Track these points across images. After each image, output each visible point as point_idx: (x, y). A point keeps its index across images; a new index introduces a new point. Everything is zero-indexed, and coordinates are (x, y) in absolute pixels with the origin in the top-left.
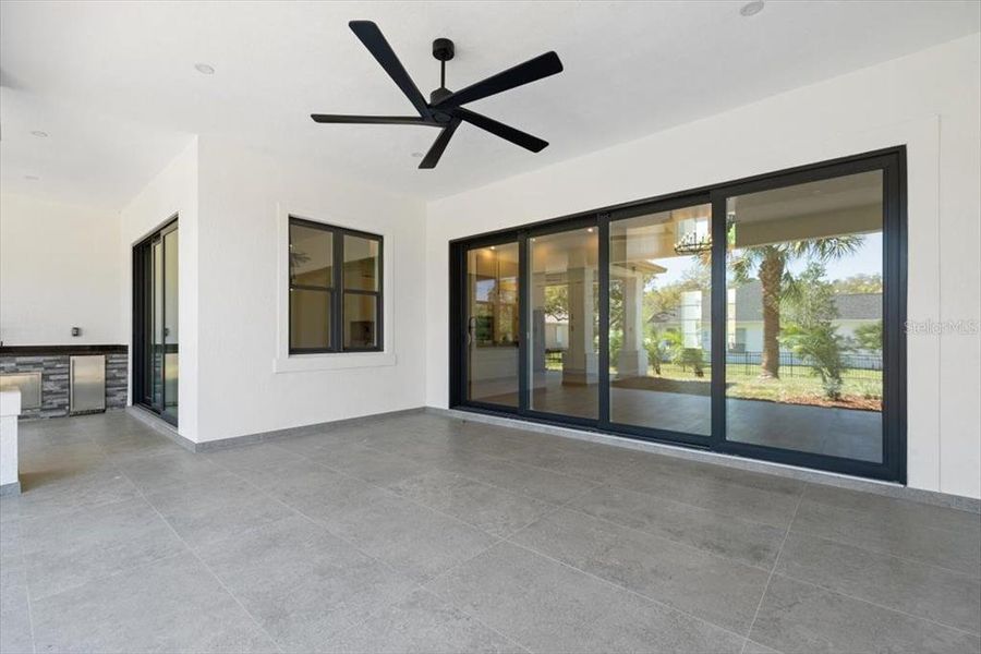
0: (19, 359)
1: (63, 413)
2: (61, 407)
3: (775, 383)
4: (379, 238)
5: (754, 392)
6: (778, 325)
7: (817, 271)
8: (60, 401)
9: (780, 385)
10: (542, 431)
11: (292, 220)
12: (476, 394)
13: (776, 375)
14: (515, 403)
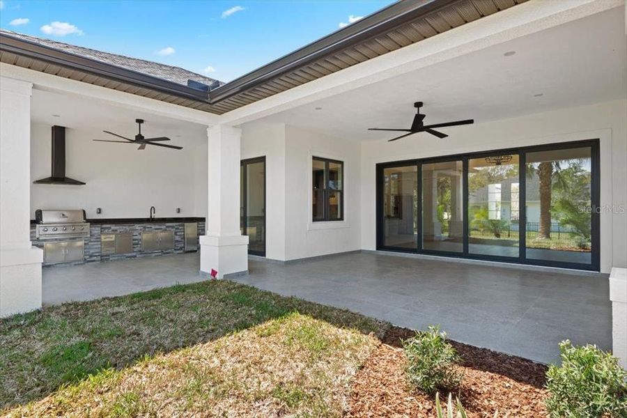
0: (167, 224)
1: (181, 251)
2: (181, 249)
3: (548, 241)
4: (342, 163)
5: (535, 245)
6: (549, 204)
7: (575, 168)
8: (180, 246)
9: (551, 242)
10: (433, 259)
11: (314, 158)
12: (387, 243)
13: (548, 236)
14: (416, 247)
